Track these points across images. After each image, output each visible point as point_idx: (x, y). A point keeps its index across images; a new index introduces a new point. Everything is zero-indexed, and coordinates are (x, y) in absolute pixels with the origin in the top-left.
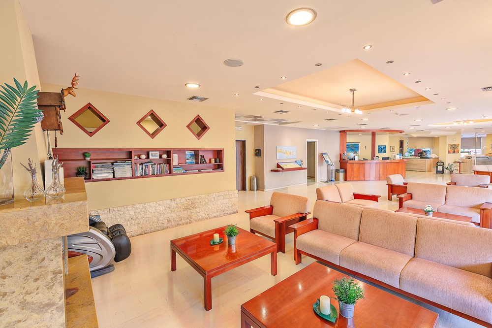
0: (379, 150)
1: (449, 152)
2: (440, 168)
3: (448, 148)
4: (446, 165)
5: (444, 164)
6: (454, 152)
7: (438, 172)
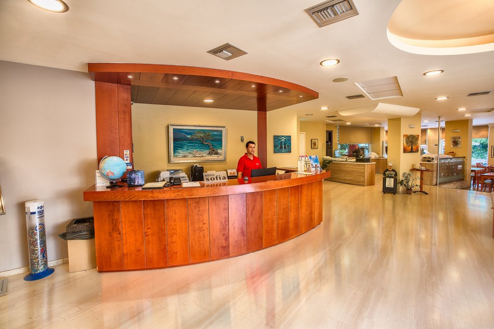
0: (275, 146)
1: (405, 151)
2: (390, 183)
3: (403, 142)
4: (401, 177)
5: (396, 175)
6: (412, 151)
7: (386, 190)
